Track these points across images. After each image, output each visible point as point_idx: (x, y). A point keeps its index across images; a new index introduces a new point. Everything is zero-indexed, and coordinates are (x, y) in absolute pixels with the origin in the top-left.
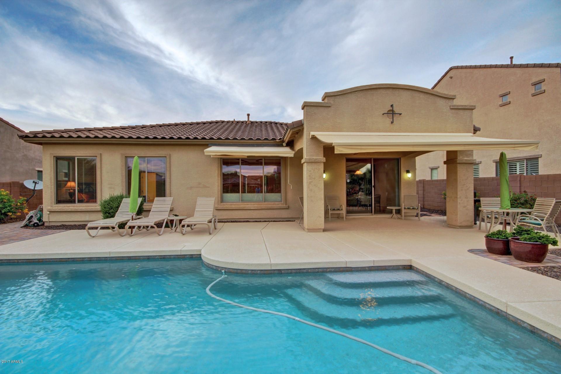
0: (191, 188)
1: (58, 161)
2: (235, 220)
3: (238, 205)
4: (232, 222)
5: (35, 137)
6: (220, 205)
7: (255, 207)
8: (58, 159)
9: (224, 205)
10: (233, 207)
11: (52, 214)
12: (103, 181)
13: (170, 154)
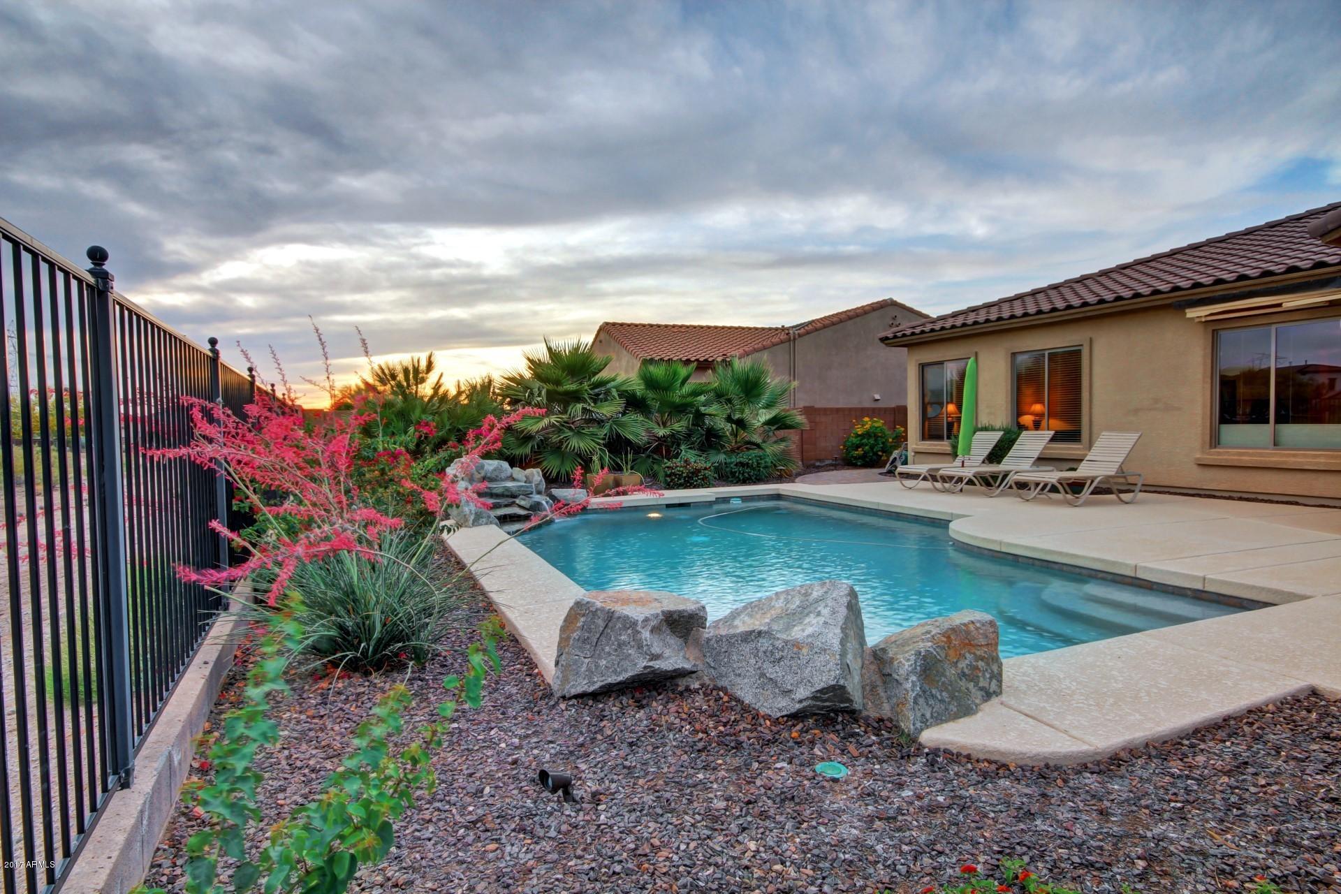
0: (1136, 411)
1: (925, 369)
2: (1253, 496)
3: (1261, 455)
4: (1240, 499)
5: (895, 337)
6: (1208, 454)
7: (1317, 463)
8: (923, 367)
9: (1219, 454)
10: (1246, 460)
11: (918, 456)
12: (980, 402)
13: (1091, 340)
